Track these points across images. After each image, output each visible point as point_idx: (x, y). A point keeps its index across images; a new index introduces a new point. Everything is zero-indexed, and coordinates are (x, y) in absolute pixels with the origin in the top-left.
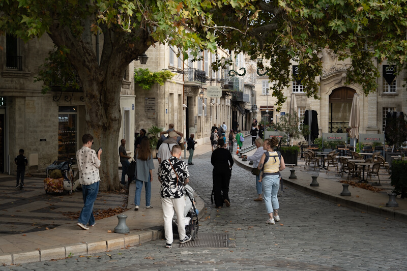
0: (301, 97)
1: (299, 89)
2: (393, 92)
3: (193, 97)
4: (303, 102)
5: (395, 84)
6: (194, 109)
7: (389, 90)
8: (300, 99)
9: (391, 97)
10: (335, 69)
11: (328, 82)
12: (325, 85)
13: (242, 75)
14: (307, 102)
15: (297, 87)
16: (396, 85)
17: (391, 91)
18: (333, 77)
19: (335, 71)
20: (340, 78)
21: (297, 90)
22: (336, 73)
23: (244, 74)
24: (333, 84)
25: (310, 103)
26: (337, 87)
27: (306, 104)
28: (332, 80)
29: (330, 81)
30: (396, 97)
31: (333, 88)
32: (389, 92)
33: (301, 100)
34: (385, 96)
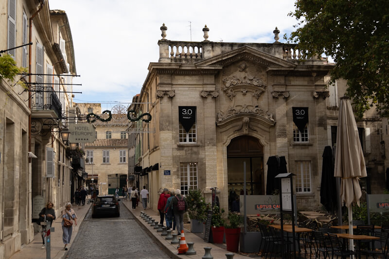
0: (191, 150)
1: (188, 138)
2: (305, 142)
3: (42, 144)
4: (194, 156)
5: (306, 131)
6: (42, 165)
7: (300, 139)
8: (190, 152)
9: (305, 148)
10: (234, 112)
11: (224, 129)
12: (221, 132)
13: (107, 121)
14: (200, 156)
15: (185, 136)
16: (308, 133)
17: (303, 140)
18: (231, 122)
19: (234, 115)
20: (240, 123)
21: (185, 140)
22: (236, 116)
23: (109, 120)
24: (231, 131)
25: (203, 156)
26: (236, 135)
27: (198, 158)
28: (231, 126)
29: (228, 127)
30: (310, 147)
31: (232, 137)
32: (300, 142)
33: (192, 154)
34: (298, 147)
